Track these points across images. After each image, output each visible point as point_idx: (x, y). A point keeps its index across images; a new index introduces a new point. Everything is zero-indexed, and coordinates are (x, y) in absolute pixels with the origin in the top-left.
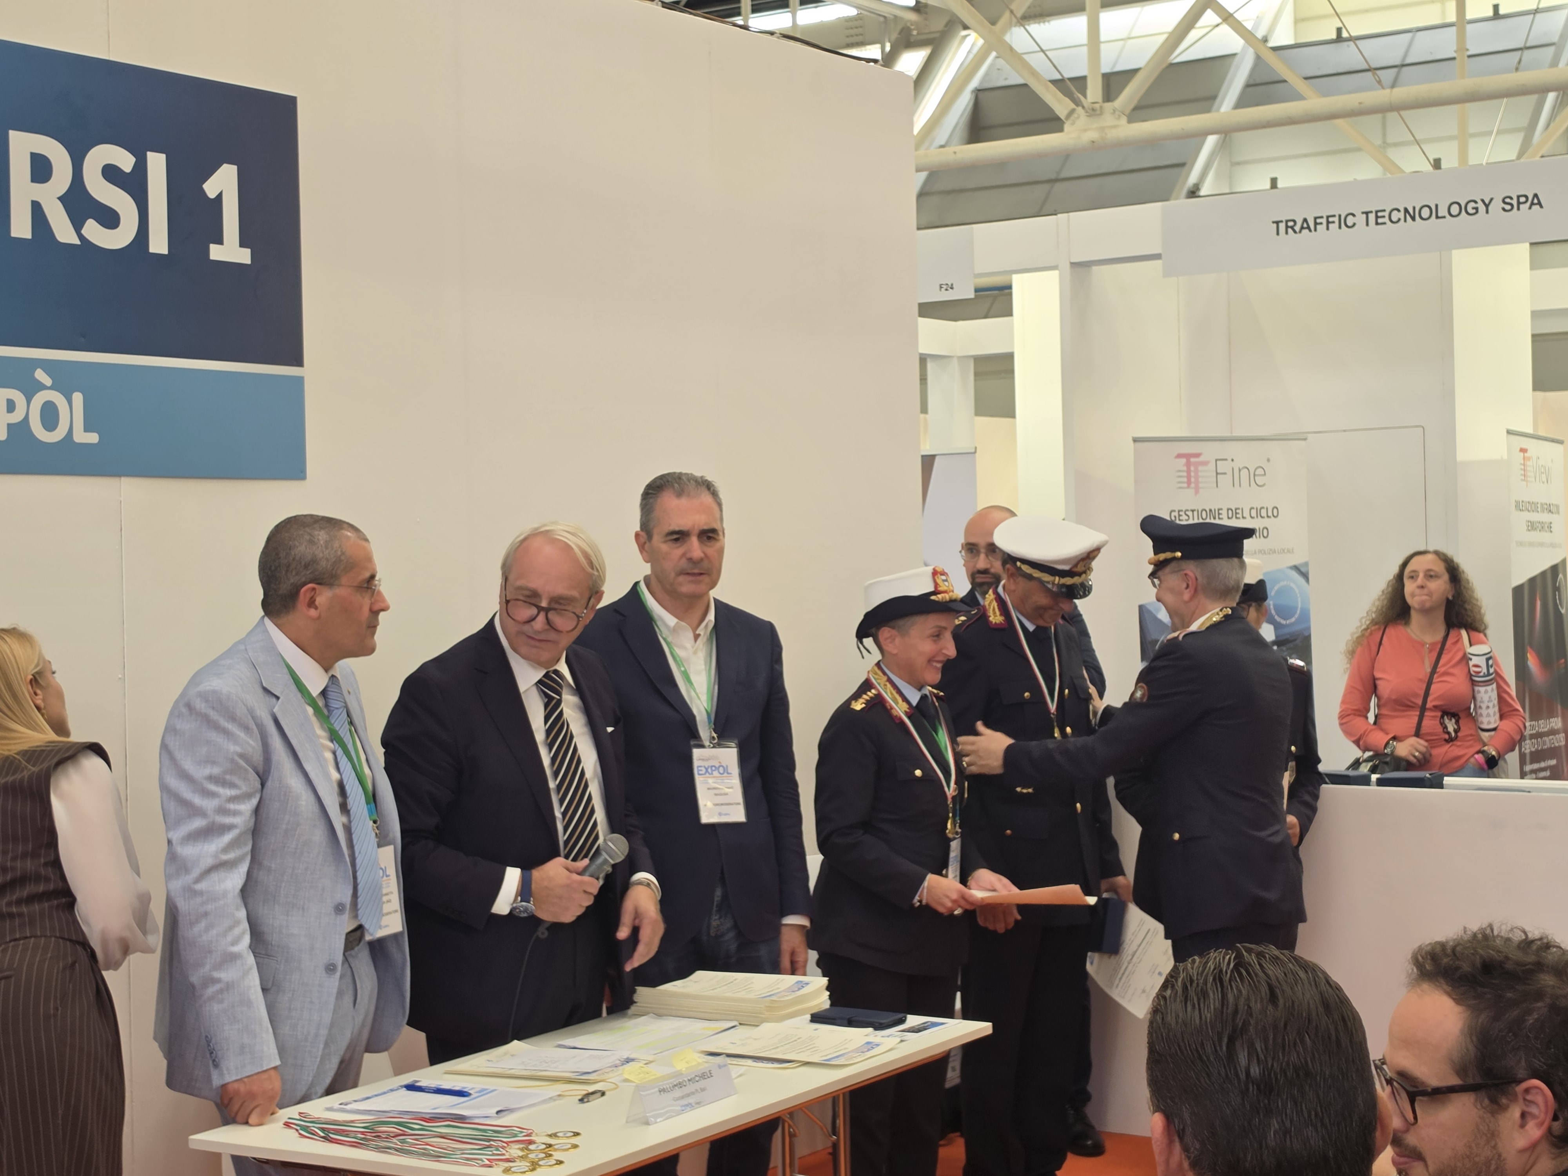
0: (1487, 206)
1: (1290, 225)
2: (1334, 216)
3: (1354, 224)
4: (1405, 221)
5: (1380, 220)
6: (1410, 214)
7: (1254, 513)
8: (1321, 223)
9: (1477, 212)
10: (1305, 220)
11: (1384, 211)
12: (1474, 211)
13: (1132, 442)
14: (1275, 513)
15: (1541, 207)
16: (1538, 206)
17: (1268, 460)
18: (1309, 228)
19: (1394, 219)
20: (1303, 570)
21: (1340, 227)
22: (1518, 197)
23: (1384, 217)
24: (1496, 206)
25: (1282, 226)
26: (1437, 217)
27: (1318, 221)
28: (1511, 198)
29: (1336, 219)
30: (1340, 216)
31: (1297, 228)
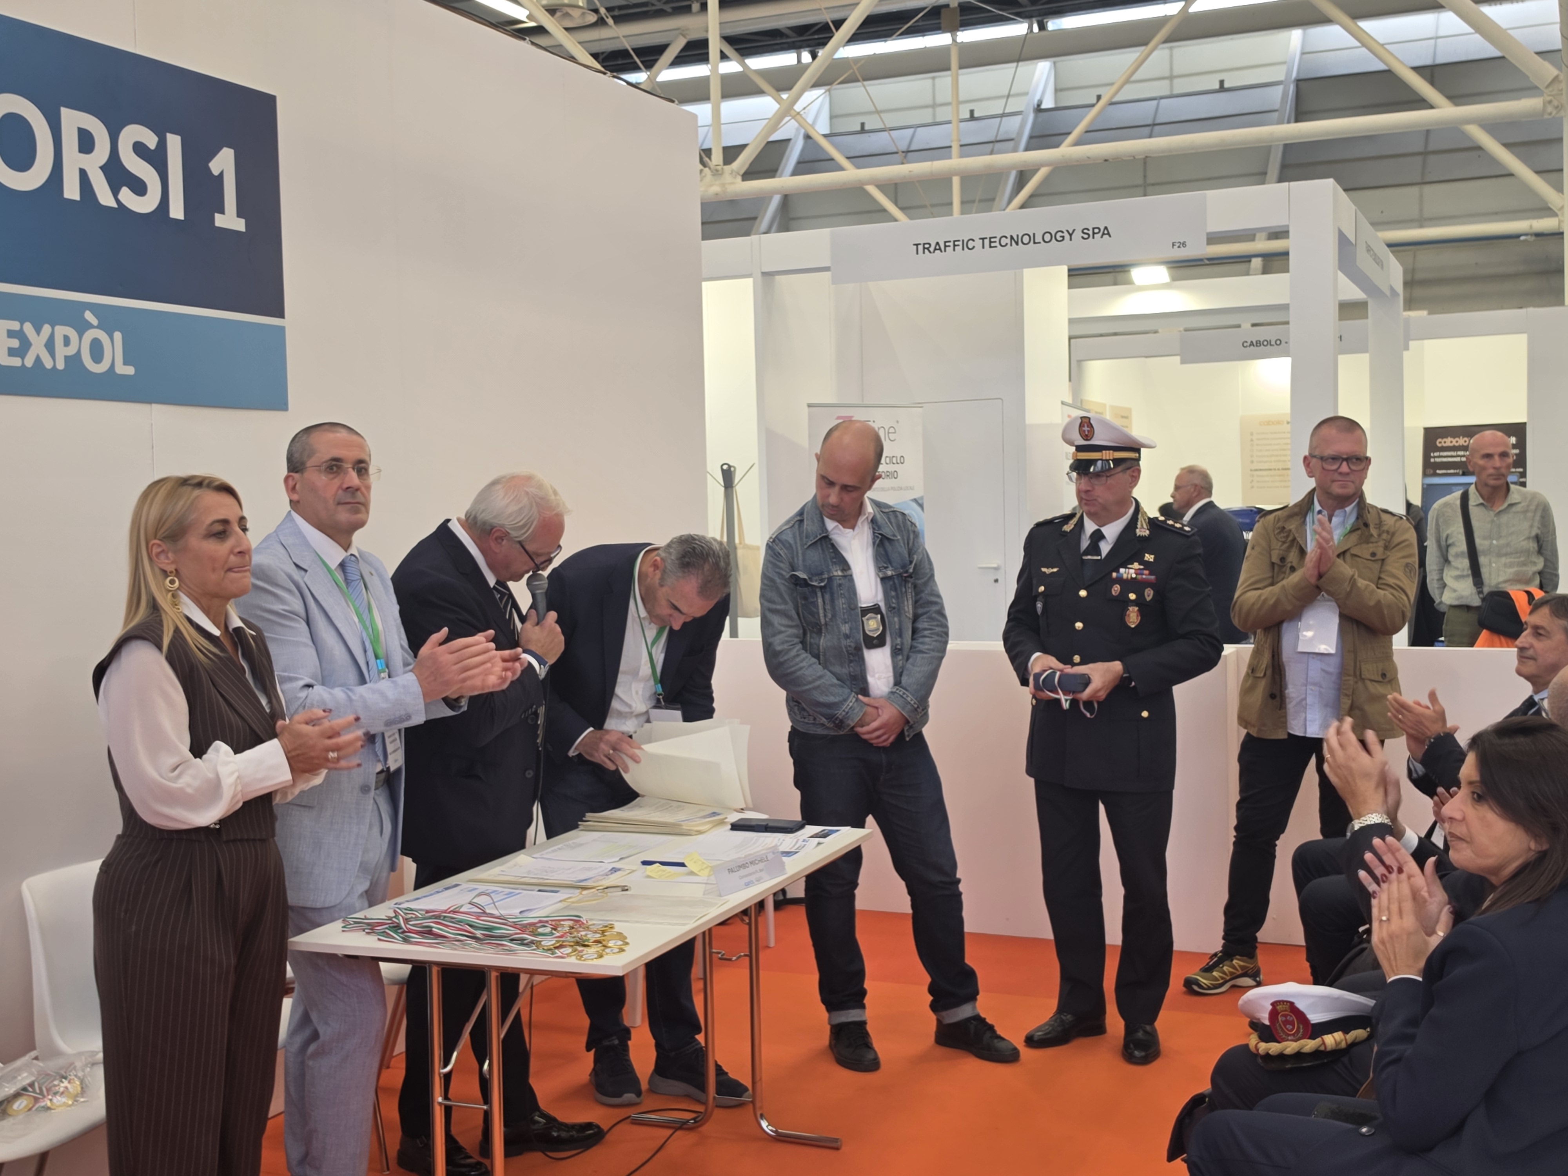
0: (1071, 235)
1: (926, 247)
2: (959, 241)
3: (974, 247)
4: (1011, 245)
5: (993, 245)
6: (1014, 240)
7: (888, 462)
8: (949, 246)
9: (1063, 240)
10: (937, 243)
11: (995, 237)
12: (1061, 239)
13: (806, 407)
14: (901, 461)
15: (1110, 236)
16: (1107, 236)
17: (898, 422)
18: (940, 249)
19: (1003, 244)
20: (920, 502)
21: (963, 249)
22: (1094, 229)
23: (995, 242)
24: (1078, 235)
25: (921, 248)
26: (1035, 243)
27: (947, 244)
28: (1088, 230)
29: (960, 243)
30: (963, 241)
31: (932, 249)
